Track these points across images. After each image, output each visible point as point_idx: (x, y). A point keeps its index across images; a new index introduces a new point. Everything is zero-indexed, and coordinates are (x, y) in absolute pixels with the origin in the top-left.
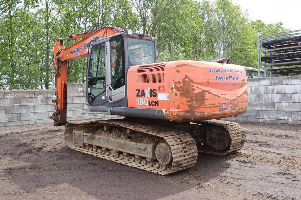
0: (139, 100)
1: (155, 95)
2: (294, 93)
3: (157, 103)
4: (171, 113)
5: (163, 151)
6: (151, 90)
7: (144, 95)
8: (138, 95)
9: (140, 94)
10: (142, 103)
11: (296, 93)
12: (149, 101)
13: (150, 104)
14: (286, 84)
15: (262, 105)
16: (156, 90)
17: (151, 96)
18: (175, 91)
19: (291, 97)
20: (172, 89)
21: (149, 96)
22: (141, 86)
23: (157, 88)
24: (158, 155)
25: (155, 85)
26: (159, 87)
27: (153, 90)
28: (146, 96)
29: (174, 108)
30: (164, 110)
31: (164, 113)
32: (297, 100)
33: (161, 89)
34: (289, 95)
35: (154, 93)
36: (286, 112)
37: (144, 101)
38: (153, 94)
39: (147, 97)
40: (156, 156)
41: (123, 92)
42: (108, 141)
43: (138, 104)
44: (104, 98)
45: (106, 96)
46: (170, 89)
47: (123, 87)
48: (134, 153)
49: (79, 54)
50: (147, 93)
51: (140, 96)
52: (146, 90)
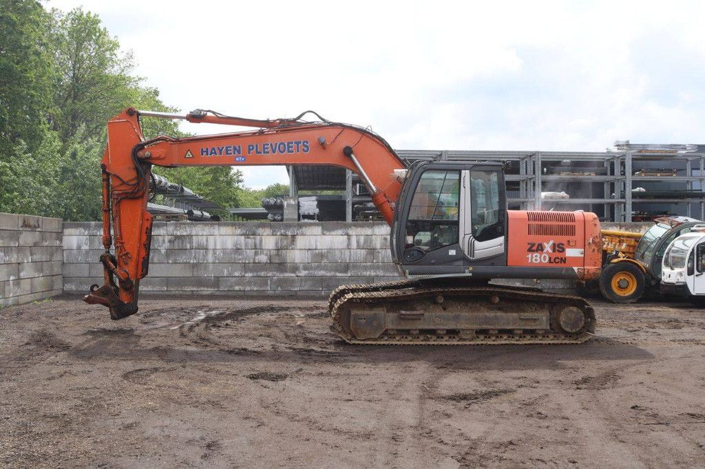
0: (532, 256)
1: (561, 250)
3: (564, 260)
4: (586, 271)
5: (573, 316)
6: (554, 244)
7: (542, 250)
8: (530, 250)
9: (535, 248)
10: (536, 260)
12: (550, 258)
13: (552, 260)
16: (563, 245)
17: (554, 251)
18: (593, 247)
20: (590, 244)
21: (550, 251)
22: (537, 239)
23: (565, 243)
24: (564, 322)
25: (563, 239)
26: (569, 241)
27: (558, 245)
28: (545, 251)
29: (590, 265)
30: (575, 269)
31: (576, 271)
33: (571, 244)
35: (558, 248)
37: (540, 258)
39: (547, 253)
40: (562, 323)
41: (501, 245)
42: (456, 318)
43: (530, 261)
44: (455, 254)
45: (459, 250)
46: (587, 243)
47: (501, 239)
48: (519, 327)
49: (237, 159)
50: (548, 247)
51: (533, 251)
52: (545, 244)
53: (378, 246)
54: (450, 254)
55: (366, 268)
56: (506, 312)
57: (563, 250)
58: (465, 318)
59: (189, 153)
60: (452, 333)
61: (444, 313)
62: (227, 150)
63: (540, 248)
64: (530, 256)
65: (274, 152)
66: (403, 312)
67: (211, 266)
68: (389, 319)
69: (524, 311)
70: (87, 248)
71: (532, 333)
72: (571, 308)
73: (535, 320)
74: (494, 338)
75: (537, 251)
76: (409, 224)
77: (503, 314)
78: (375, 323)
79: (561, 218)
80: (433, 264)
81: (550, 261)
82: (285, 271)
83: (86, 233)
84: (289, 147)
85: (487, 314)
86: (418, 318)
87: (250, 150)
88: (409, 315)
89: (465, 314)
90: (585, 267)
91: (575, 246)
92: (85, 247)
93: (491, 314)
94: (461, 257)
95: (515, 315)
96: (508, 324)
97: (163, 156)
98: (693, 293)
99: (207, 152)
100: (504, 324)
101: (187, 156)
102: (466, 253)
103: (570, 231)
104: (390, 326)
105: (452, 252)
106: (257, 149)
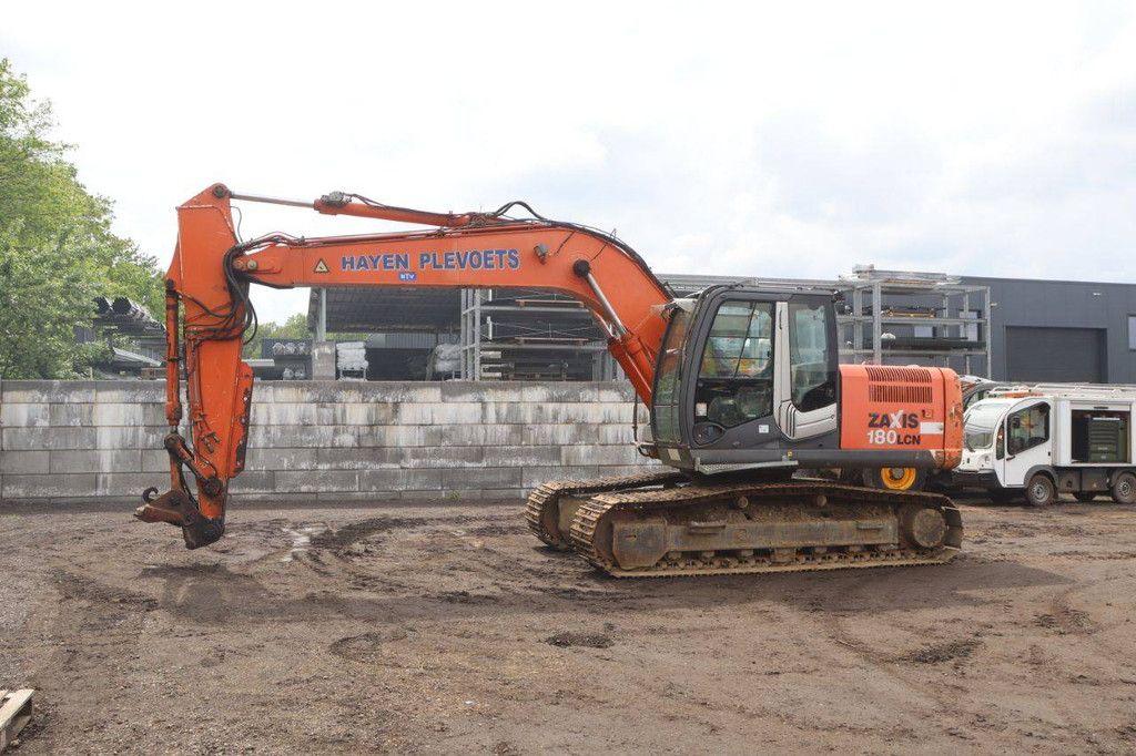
0: (875, 436)
1: (913, 424)
2: (604, 423)
3: (917, 439)
4: (947, 455)
5: (930, 523)
6: (904, 416)
7: (888, 424)
8: (872, 425)
9: (878, 421)
10: (880, 440)
11: (610, 423)
12: (899, 437)
13: (902, 440)
14: (587, 399)
15: (529, 453)
16: (916, 416)
17: (904, 426)
18: (956, 419)
19: (597, 430)
20: (951, 415)
21: (899, 426)
22: (881, 408)
23: (919, 413)
24: (919, 532)
25: (916, 408)
26: (923, 411)
27: (910, 417)
28: (892, 426)
29: (952, 447)
30: (933, 452)
31: (934, 455)
32: (611, 440)
33: (927, 415)
34: (594, 428)
35: (911, 421)
36: (585, 467)
37: (885, 436)
38: (908, 422)
39: (895, 428)
40: (915, 534)
41: (832, 417)
42: (769, 531)
43: (871, 441)
44: (767, 431)
45: (774, 426)
46: (947, 415)
47: (832, 408)
48: (853, 542)
49: (403, 276)
50: (896, 421)
51: (876, 426)
52: (892, 415)
53: (529, 419)
54: (761, 431)
55: (510, 454)
56: (838, 519)
57: (916, 425)
58: (781, 530)
59: (321, 264)
60: (762, 554)
61: (750, 524)
62: (385, 262)
63: (886, 422)
64: (871, 434)
65: (462, 266)
66: (696, 524)
67: (261, 453)
68: (671, 536)
69: (862, 518)
70: (46, 424)
71: (872, 550)
72: (928, 511)
73: (878, 530)
74: (820, 560)
75: (881, 426)
76: (701, 385)
77: (835, 523)
78: (650, 543)
79: (912, 377)
80: (736, 448)
81: (899, 442)
82: (382, 459)
83: (45, 398)
84: (486, 259)
85: (812, 523)
86: (714, 532)
87: (422, 262)
88: (702, 528)
89: (781, 524)
90: (947, 450)
91: (932, 419)
92: (43, 423)
93: (818, 523)
94: (777, 438)
95: (851, 523)
96: (841, 537)
97: (278, 268)
98: (1004, 485)
99: (352, 263)
100: (835, 538)
101: (318, 269)
102: (784, 430)
103: (924, 395)
104: (672, 546)
105: (764, 429)
106: (435, 259)
